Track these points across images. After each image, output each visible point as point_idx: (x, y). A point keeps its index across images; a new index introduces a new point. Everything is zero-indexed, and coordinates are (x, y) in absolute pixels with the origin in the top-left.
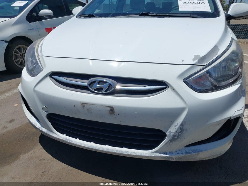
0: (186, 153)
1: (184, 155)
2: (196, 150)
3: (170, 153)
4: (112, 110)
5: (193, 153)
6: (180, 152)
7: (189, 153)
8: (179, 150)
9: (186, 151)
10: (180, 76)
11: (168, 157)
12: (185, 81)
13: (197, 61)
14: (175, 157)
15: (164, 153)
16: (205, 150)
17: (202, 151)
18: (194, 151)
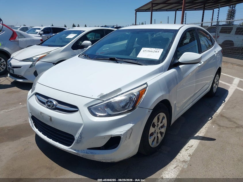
0: (87, 153)
1: (85, 154)
2: (93, 153)
3: (78, 150)
4: (51, 119)
5: (90, 154)
6: (84, 151)
7: (88, 153)
8: (83, 150)
9: (87, 152)
10: (86, 105)
11: (76, 153)
12: (89, 108)
13: (99, 97)
14: (81, 154)
15: (74, 150)
16: (98, 154)
17: (96, 154)
18: (91, 153)
